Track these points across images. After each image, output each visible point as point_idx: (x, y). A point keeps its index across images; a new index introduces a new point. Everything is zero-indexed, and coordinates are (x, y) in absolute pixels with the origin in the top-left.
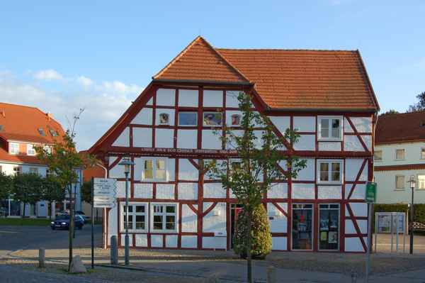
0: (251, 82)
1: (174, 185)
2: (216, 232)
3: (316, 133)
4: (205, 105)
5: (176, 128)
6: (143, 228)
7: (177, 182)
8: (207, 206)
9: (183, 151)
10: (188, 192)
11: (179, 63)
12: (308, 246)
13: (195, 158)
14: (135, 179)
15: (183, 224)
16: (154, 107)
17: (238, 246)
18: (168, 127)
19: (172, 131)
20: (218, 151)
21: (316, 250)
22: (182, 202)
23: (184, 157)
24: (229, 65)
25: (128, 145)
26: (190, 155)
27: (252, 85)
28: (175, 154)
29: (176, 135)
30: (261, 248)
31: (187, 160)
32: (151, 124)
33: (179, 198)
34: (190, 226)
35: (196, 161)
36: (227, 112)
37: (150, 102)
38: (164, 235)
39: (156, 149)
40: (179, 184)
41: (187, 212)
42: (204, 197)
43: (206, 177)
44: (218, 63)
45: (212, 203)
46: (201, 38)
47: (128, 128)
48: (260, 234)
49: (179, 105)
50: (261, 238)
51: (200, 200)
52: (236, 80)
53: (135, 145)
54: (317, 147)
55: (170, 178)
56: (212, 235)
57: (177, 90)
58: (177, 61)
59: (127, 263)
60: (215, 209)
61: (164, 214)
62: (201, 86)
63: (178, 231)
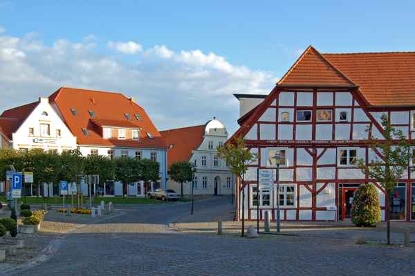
0: (356, 85)
1: (293, 170)
2: (328, 207)
3: (409, 125)
4: (318, 104)
5: (295, 123)
6: (268, 204)
7: (295, 167)
8: (319, 186)
9: (301, 142)
10: (304, 175)
11: (296, 70)
12: (401, 217)
13: (310, 147)
14: (262, 165)
15: (301, 201)
16: (277, 107)
17: (356, 217)
18: (288, 123)
19: (291, 126)
20: (329, 141)
21: (408, 220)
22: (299, 183)
23: (301, 147)
24: (337, 71)
25: (256, 139)
26: (306, 145)
27: (357, 88)
28: (294, 145)
29: (294, 129)
30: (373, 218)
31: (303, 149)
32: (275, 121)
33: (297, 180)
34: (306, 202)
35: (311, 150)
36: (336, 109)
37: (274, 103)
38: (285, 210)
39: (278, 141)
40: (297, 168)
41: (304, 191)
42: (317, 179)
43: (319, 163)
44: (328, 69)
45: (324, 184)
46: (312, 48)
47: (256, 125)
48: (373, 208)
49: (298, 105)
50: (374, 211)
51: (314, 181)
52: (344, 84)
53: (262, 138)
54: (410, 137)
55: (290, 164)
56: (325, 209)
57: (296, 92)
58: (295, 69)
59: (278, 231)
60: (326, 188)
61: (285, 193)
62: (315, 90)
63: (296, 207)
